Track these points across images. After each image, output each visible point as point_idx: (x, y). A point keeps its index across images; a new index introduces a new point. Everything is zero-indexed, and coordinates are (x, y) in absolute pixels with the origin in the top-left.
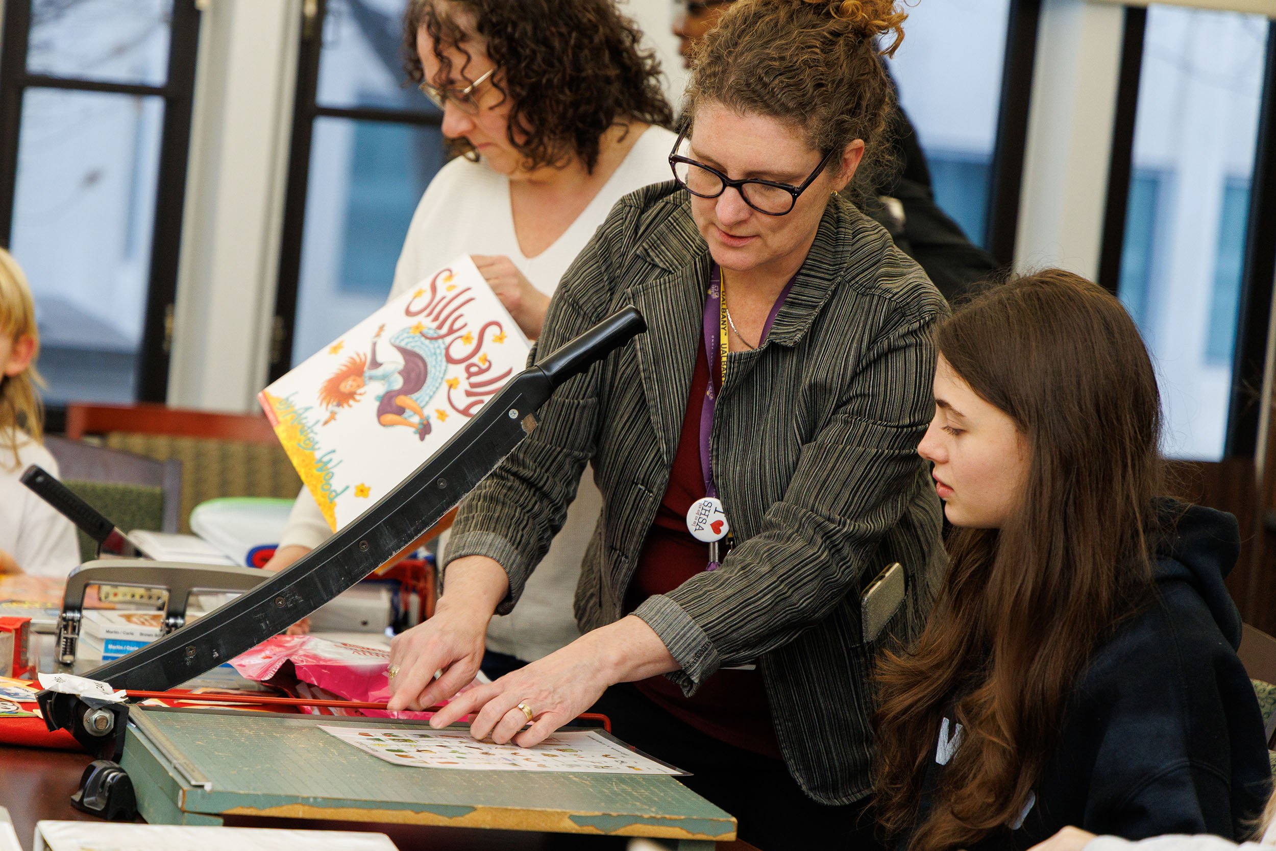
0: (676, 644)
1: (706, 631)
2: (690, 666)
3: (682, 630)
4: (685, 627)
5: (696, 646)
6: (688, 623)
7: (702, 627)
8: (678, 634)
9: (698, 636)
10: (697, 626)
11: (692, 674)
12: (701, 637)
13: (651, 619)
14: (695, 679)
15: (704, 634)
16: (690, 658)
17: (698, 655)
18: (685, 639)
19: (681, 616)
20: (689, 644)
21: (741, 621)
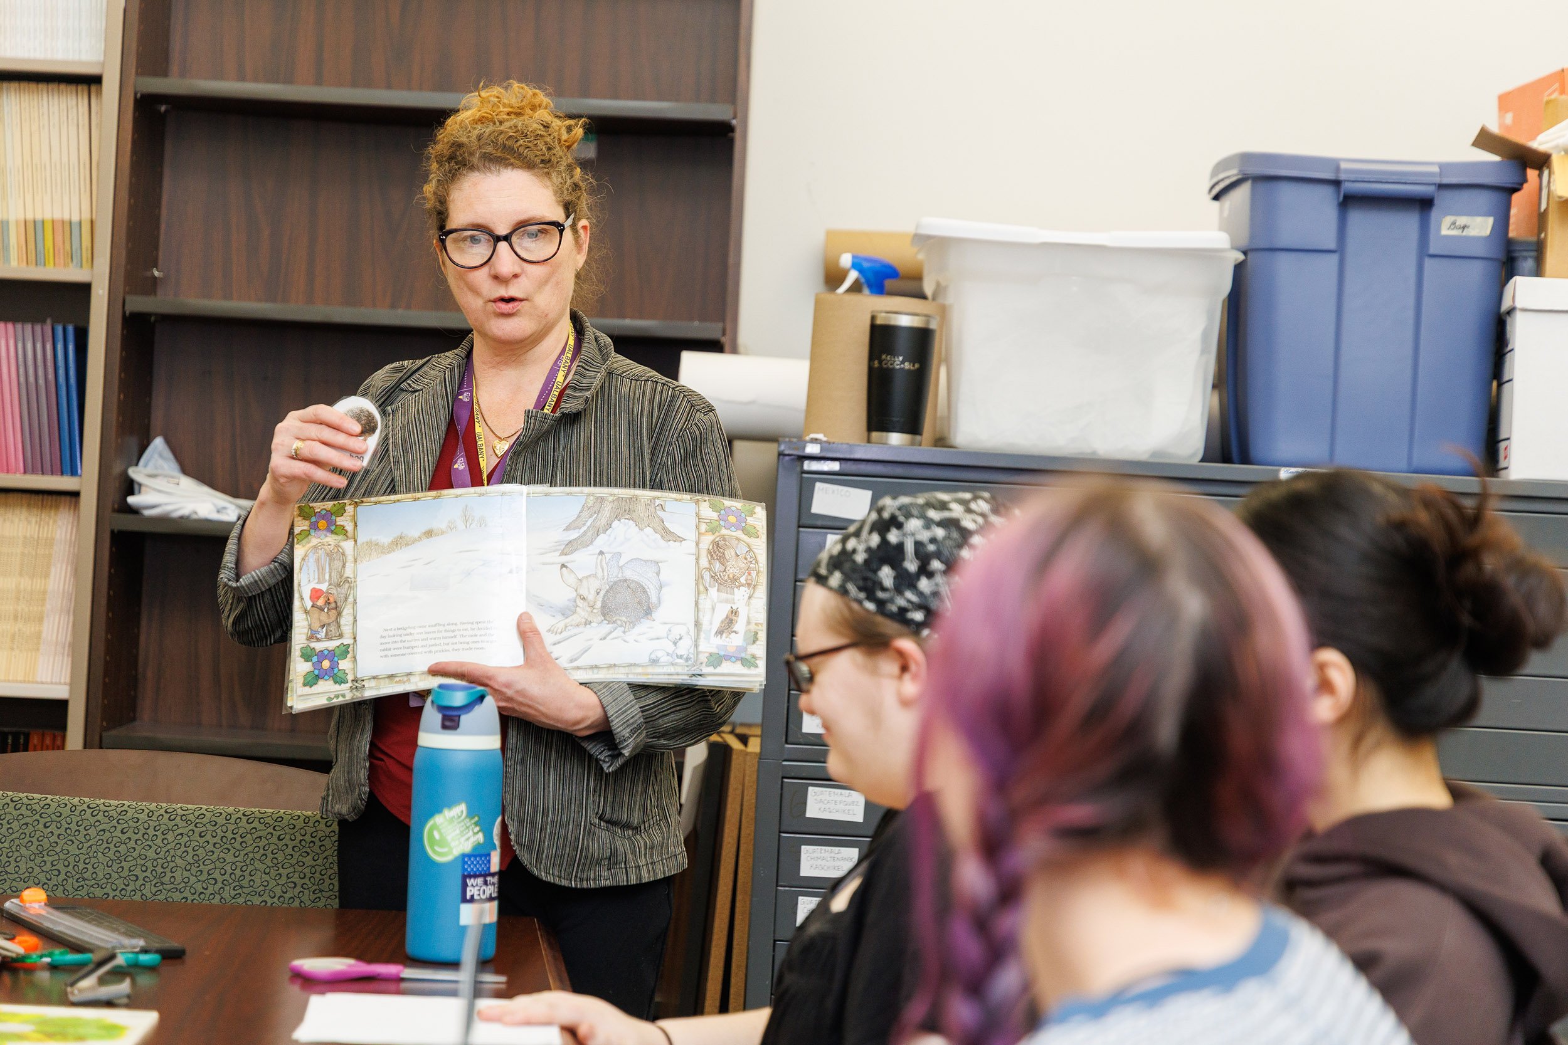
0: (617, 717)
1: (642, 712)
2: (625, 740)
3: (625, 706)
4: (627, 704)
5: (633, 723)
6: (631, 702)
7: (640, 708)
8: (621, 709)
9: (636, 715)
10: (637, 706)
11: (624, 748)
12: (638, 716)
13: (599, 691)
14: (626, 752)
15: (640, 714)
16: (626, 733)
17: (633, 732)
18: (625, 714)
19: (625, 694)
20: (628, 720)
21: (668, 709)
